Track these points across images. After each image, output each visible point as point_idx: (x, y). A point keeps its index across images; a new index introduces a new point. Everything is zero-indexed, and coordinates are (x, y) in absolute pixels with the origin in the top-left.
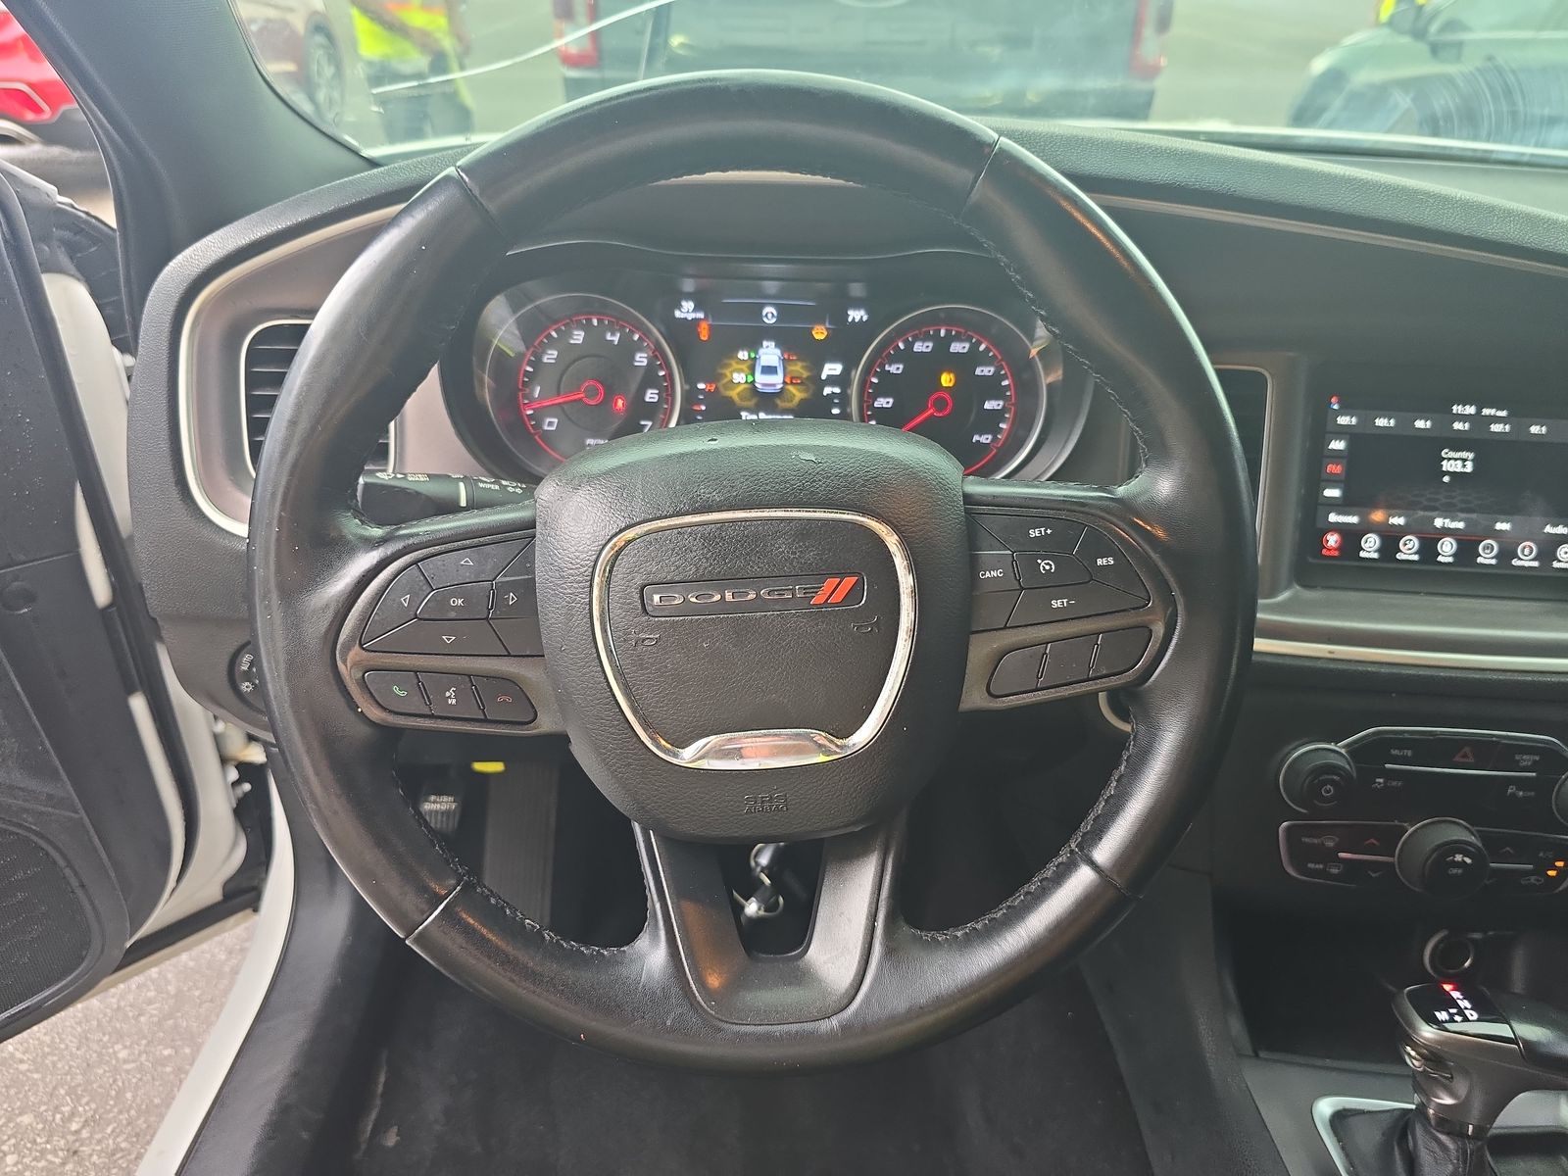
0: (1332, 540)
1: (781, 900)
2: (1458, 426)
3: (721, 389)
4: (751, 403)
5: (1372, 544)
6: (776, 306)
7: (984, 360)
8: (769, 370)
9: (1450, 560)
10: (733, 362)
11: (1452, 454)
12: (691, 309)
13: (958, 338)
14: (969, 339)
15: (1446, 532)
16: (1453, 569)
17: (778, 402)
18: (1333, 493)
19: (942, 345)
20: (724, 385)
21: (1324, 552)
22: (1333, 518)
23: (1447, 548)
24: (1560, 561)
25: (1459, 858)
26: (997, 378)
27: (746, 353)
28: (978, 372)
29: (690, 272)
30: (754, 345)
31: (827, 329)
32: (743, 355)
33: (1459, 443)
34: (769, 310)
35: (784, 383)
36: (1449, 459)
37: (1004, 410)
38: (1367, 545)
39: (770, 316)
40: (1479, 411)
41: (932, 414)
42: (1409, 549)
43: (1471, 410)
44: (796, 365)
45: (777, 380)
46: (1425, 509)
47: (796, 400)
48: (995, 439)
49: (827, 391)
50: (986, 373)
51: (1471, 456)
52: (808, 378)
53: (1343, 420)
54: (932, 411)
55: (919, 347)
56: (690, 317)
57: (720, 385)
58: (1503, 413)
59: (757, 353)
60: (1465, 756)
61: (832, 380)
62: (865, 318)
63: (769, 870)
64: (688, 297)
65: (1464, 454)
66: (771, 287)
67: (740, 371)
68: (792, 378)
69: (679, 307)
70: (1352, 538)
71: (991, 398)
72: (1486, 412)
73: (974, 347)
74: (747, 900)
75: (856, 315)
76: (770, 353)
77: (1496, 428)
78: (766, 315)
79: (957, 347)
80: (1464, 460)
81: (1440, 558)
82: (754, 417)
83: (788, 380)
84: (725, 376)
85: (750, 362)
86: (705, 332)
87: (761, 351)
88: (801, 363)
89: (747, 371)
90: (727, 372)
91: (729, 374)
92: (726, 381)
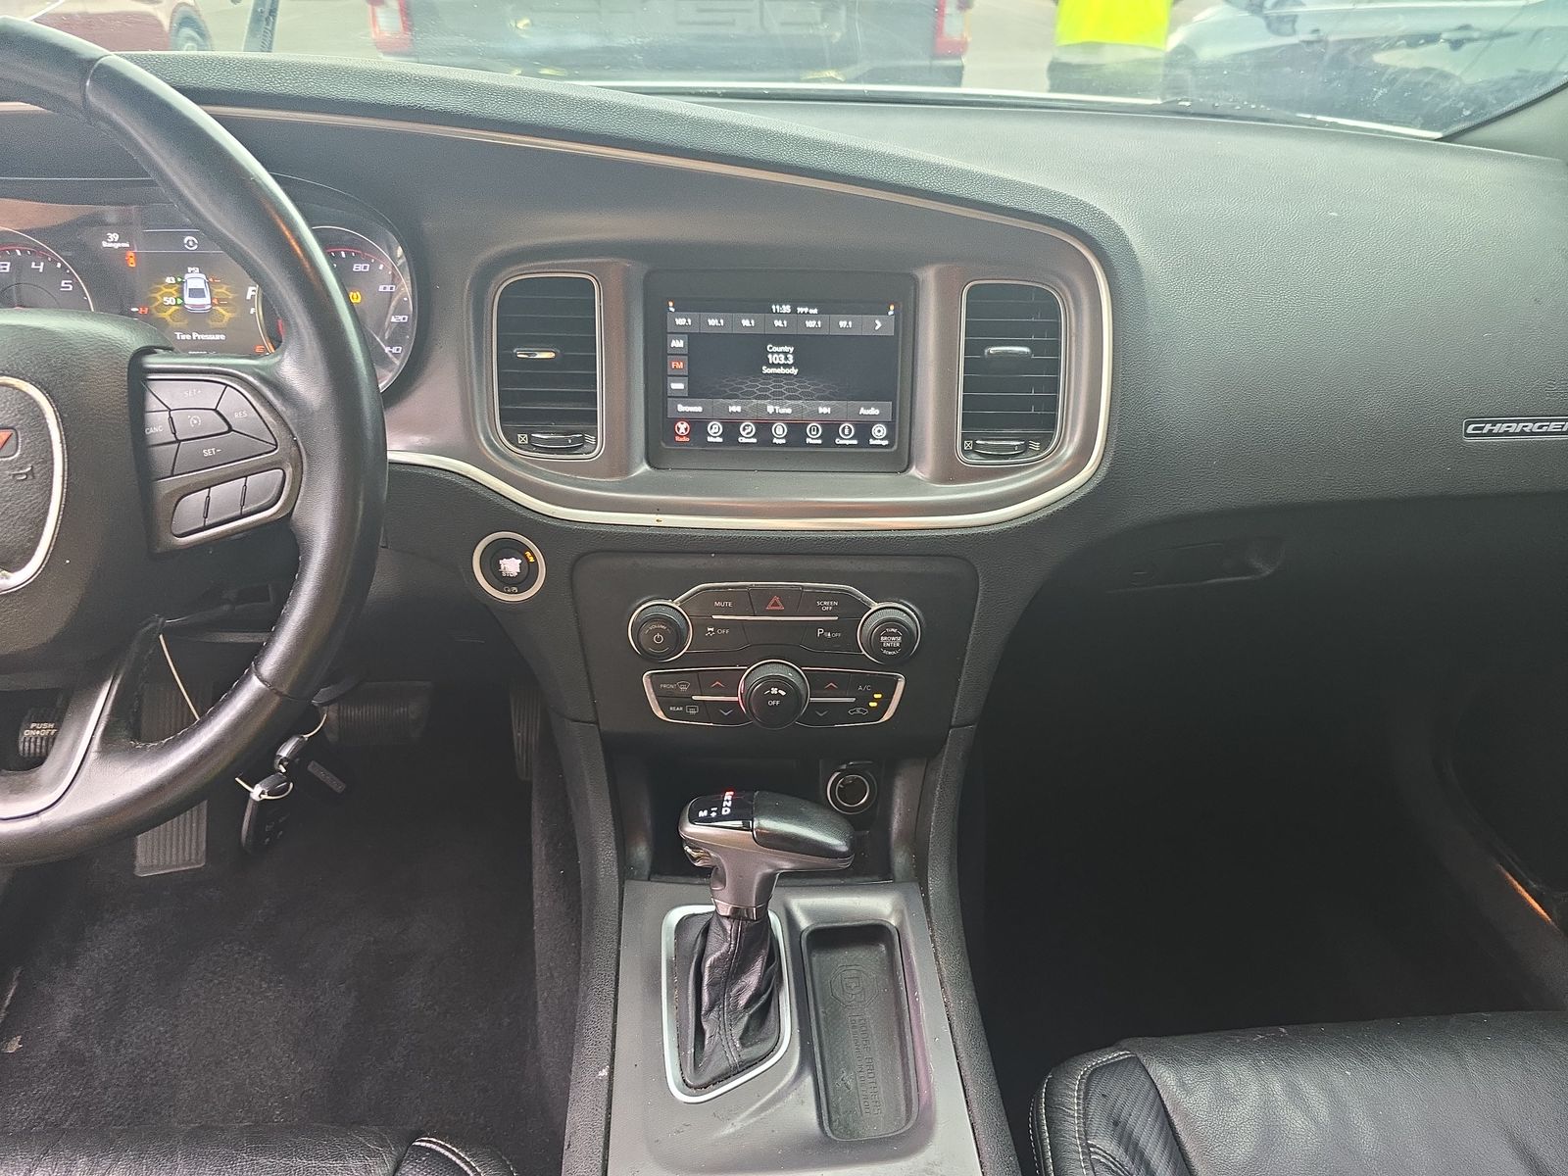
0: (682, 427)
1: (291, 785)
2: (778, 323)
3: (154, 311)
4: (184, 324)
5: (717, 430)
8: (196, 293)
9: (784, 441)
10: (162, 287)
11: (775, 349)
12: (116, 239)
13: (359, 259)
14: (368, 260)
15: (778, 417)
16: (785, 449)
17: (208, 320)
18: (677, 386)
20: (156, 308)
21: (677, 438)
22: (681, 408)
23: (780, 431)
24: (875, 439)
25: (774, 691)
27: (173, 279)
28: (381, 289)
30: (180, 271)
32: (169, 280)
33: (780, 339)
34: (190, 239)
35: (212, 304)
36: (773, 353)
38: (713, 430)
39: (191, 243)
40: (794, 310)
42: (747, 434)
43: (787, 309)
44: (221, 288)
45: (206, 300)
46: (758, 398)
47: (226, 319)
49: (253, 310)
50: (389, 290)
51: (792, 349)
52: (233, 299)
53: (680, 322)
56: (117, 246)
57: (152, 307)
58: (815, 311)
59: (183, 278)
60: (775, 604)
63: (289, 761)
64: (113, 227)
65: (786, 349)
67: (170, 295)
68: (219, 300)
69: (105, 237)
70: (698, 425)
72: (800, 310)
73: (374, 267)
74: (253, 787)
76: (195, 279)
77: (810, 324)
78: (188, 243)
79: (359, 267)
80: (785, 353)
81: (775, 440)
82: (188, 337)
83: (215, 301)
84: (156, 299)
85: (178, 286)
86: (132, 260)
87: (187, 276)
88: (225, 287)
89: (176, 295)
90: (157, 295)
91: (159, 298)
92: (157, 304)
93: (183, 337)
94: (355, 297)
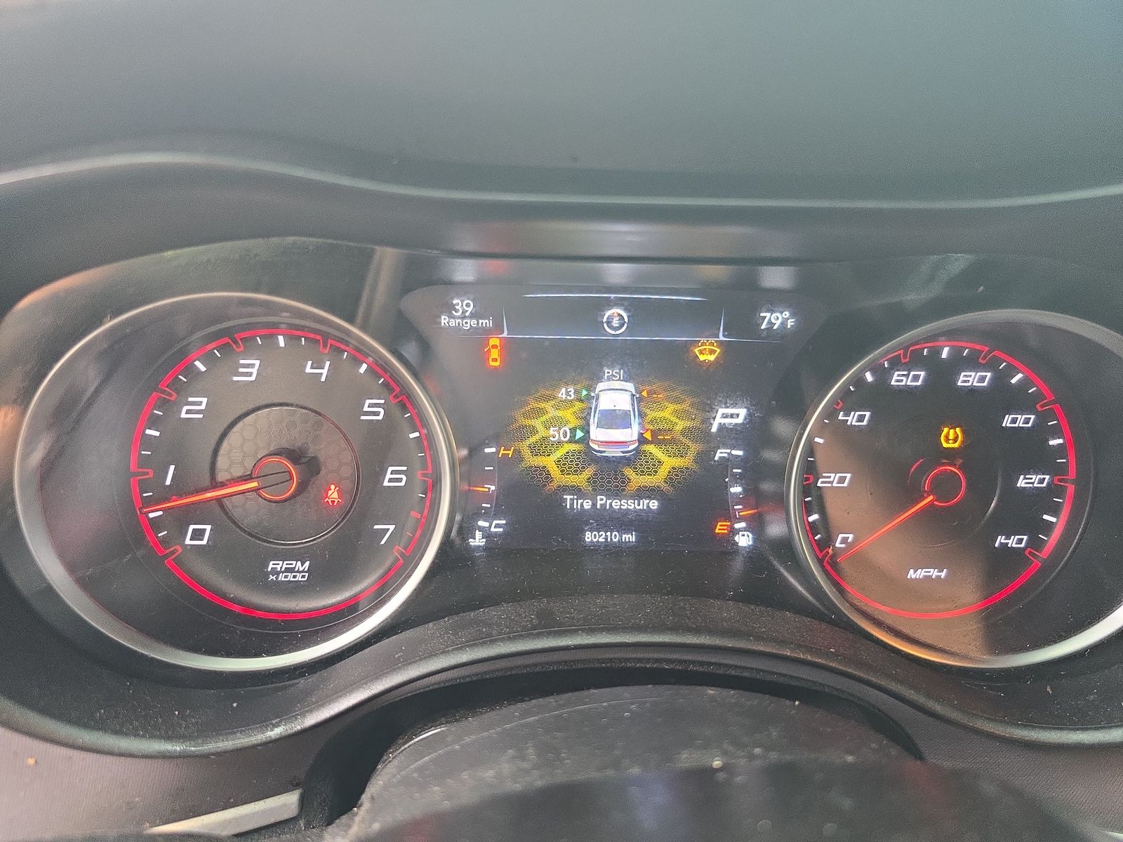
3: (526, 453)
4: (581, 479)
6: (630, 306)
7: (1017, 400)
8: (614, 419)
10: (548, 406)
12: (470, 312)
13: (973, 363)
14: (991, 365)
17: (629, 472)
19: (942, 374)
20: (531, 447)
26: (1039, 433)
27: (573, 391)
28: (1007, 422)
29: (470, 247)
30: (588, 376)
31: (721, 344)
32: (565, 393)
34: (615, 314)
35: (641, 440)
37: (1054, 490)
41: (931, 504)
44: (663, 408)
45: (631, 434)
47: (664, 471)
48: (1035, 544)
49: (721, 453)
50: (1020, 423)
52: (684, 432)
54: (931, 498)
55: (899, 379)
56: (468, 325)
57: (524, 447)
59: (590, 388)
61: (729, 435)
62: (790, 323)
64: (466, 290)
66: (617, 272)
67: (562, 421)
68: (654, 433)
69: (450, 309)
71: (1027, 470)
73: (1001, 380)
75: (777, 319)
76: (615, 392)
78: (608, 323)
79: (970, 379)
82: (587, 504)
83: (648, 436)
84: (534, 431)
85: (578, 405)
86: (495, 354)
87: (601, 386)
88: (671, 407)
89: (574, 422)
90: (537, 423)
91: (540, 427)
92: (533, 439)
93: (577, 504)
94: (951, 436)
